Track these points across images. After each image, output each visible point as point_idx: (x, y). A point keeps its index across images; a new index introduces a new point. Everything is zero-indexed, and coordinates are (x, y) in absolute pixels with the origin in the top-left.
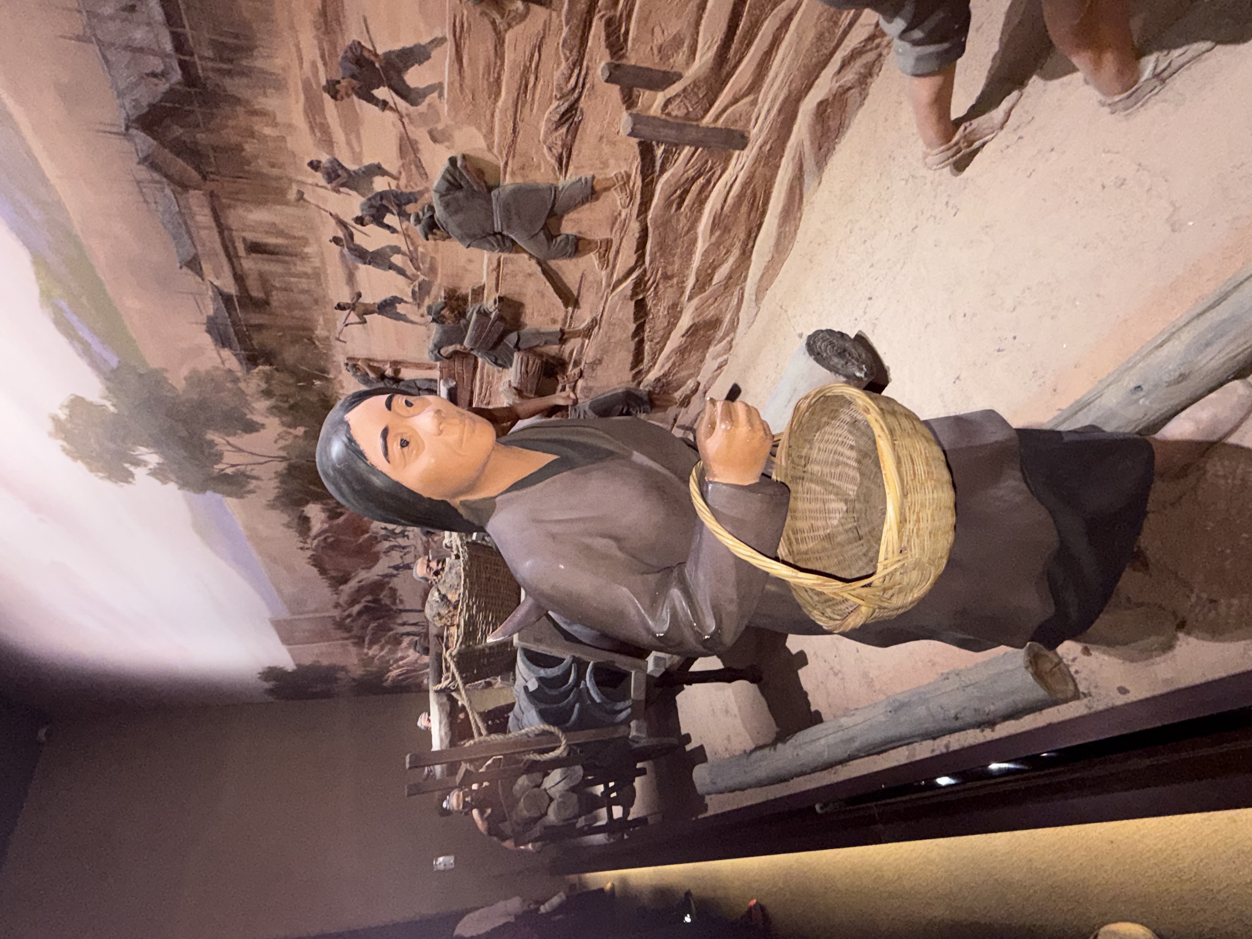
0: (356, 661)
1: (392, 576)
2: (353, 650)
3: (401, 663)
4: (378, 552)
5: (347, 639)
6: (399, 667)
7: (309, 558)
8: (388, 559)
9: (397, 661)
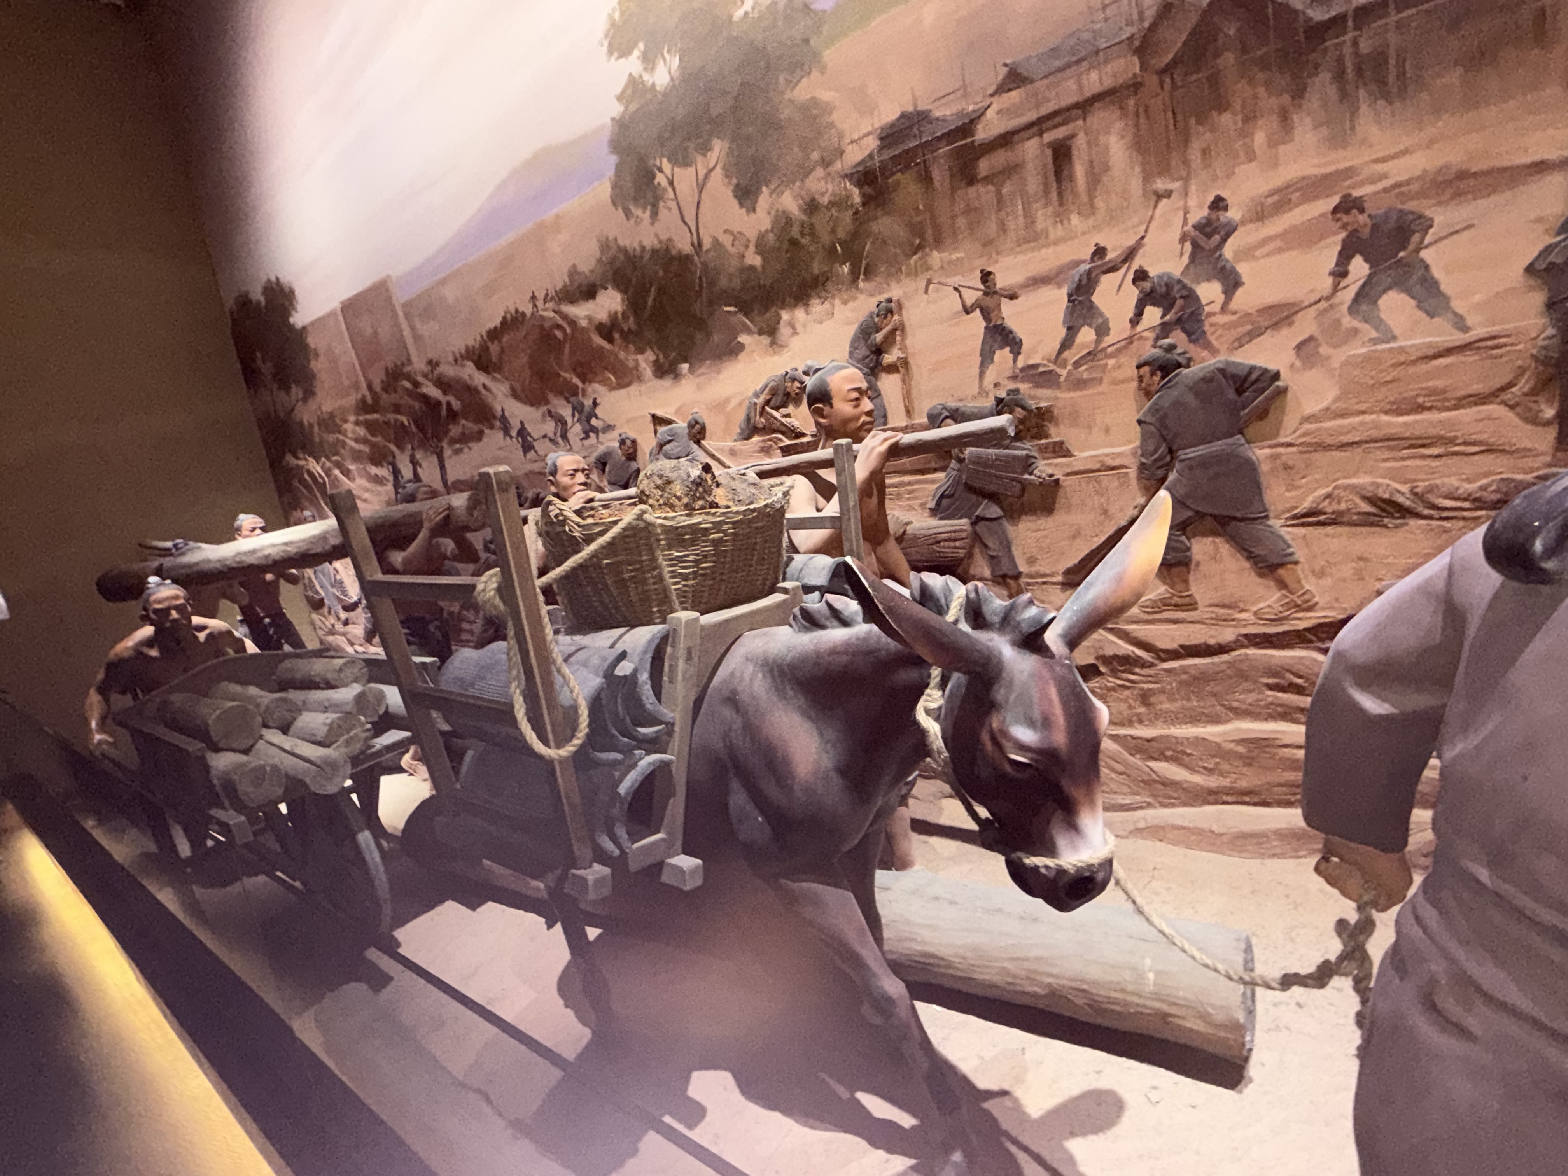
0: (327, 408)
1: (506, 431)
2: (351, 400)
3: (337, 472)
4: (547, 402)
5: (370, 387)
6: (328, 472)
7: (517, 311)
8: (540, 418)
9: (338, 465)
